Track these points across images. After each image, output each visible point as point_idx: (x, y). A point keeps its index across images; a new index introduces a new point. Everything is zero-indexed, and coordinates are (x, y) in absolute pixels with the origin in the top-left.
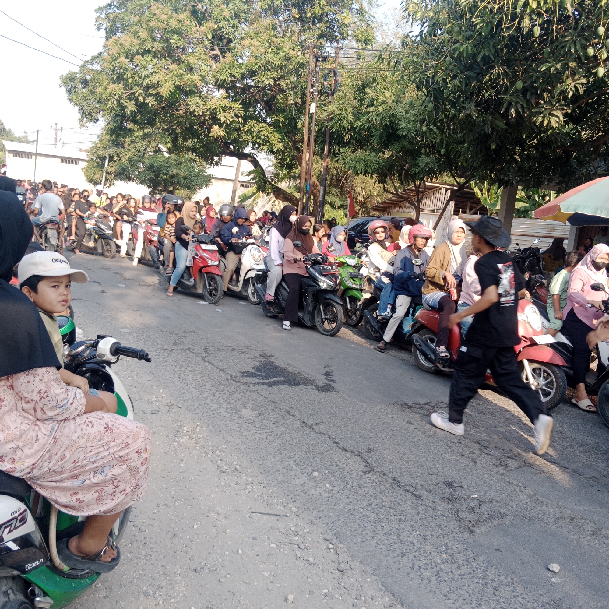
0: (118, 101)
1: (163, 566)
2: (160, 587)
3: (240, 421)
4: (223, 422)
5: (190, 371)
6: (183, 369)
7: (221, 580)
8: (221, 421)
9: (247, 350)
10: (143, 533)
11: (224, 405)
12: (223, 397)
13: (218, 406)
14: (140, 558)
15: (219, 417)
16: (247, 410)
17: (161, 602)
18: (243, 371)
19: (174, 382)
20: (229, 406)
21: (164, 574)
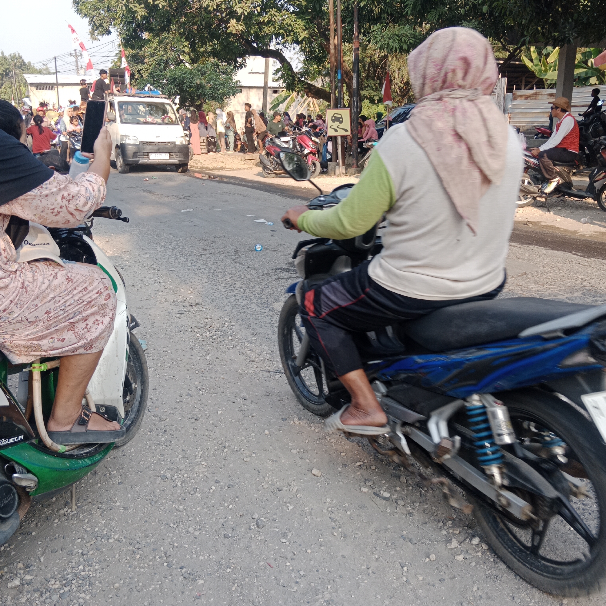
0: (127, 6)
1: (183, 450)
2: (178, 470)
3: (271, 313)
4: (253, 316)
5: (220, 272)
6: (212, 271)
7: (245, 460)
8: (251, 315)
9: (280, 248)
10: (164, 422)
11: (255, 301)
12: (254, 293)
13: (248, 302)
14: (159, 444)
15: (249, 312)
16: (279, 304)
17: (179, 484)
18: (275, 268)
19: (203, 283)
20: (260, 301)
21: (184, 457)
